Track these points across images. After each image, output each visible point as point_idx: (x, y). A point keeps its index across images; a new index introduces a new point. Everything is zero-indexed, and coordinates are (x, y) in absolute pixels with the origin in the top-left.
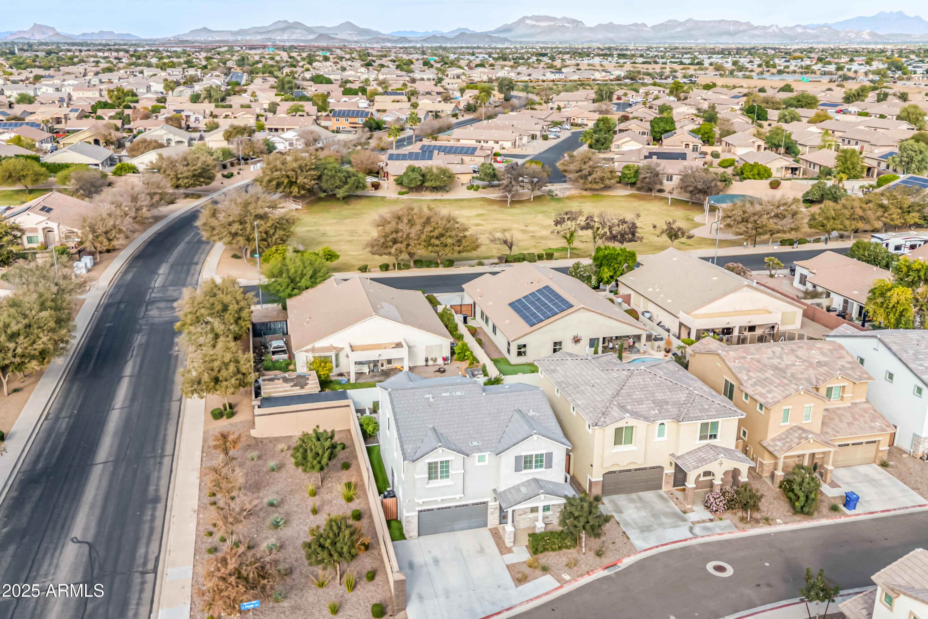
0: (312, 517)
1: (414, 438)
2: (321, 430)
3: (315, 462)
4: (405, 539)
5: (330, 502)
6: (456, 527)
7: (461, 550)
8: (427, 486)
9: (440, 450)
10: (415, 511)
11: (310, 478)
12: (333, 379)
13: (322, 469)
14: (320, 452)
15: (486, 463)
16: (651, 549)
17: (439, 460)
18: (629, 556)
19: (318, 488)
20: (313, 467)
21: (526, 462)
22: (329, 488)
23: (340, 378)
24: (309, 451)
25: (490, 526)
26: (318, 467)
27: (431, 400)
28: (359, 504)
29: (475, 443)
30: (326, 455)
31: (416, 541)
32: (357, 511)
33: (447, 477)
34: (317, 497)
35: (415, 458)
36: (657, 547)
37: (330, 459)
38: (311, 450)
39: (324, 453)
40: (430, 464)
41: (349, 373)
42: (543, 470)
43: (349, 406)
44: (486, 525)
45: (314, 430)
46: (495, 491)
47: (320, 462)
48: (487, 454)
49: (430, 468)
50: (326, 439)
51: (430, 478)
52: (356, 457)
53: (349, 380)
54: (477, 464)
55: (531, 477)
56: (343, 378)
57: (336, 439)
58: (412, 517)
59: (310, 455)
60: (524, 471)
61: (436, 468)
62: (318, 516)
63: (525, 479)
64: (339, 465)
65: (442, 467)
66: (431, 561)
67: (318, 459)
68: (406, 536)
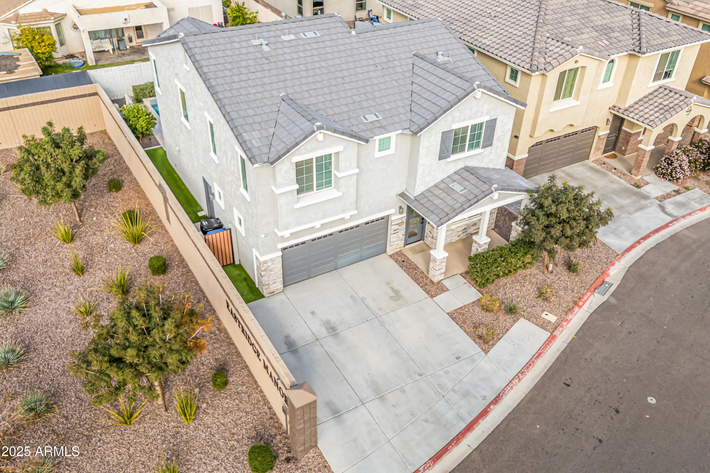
0: (76, 279)
1: (258, 119)
2: (58, 129)
3: (60, 186)
4: (263, 296)
5: (104, 247)
6: (341, 262)
7: (363, 299)
8: (297, 206)
9: (320, 136)
10: (276, 250)
11: (57, 212)
12: (60, 62)
13: (75, 195)
14: (66, 167)
15: (392, 150)
16: (632, 247)
17: (313, 155)
18: (613, 264)
19: (76, 226)
20: (58, 195)
21: (456, 141)
22: (94, 224)
23: (72, 61)
24: (43, 168)
25: (390, 250)
26: (67, 193)
27: (266, 48)
28: (156, 244)
29: (371, 118)
30: (79, 170)
31: (282, 297)
32: (157, 258)
33: (329, 183)
34: (78, 243)
35: (273, 156)
36: (639, 242)
37: (86, 177)
38: (48, 166)
39: (73, 168)
40: (298, 164)
41: (83, 54)
42: (479, 150)
43: (96, 94)
44: (385, 252)
45: (45, 130)
46: (402, 195)
47: (69, 186)
48: (393, 135)
49: (299, 172)
50: (72, 144)
51: (299, 191)
52: (127, 170)
53: (85, 62)
54: (378, 155)
55: (461, 165)
56: (75, 60)
57: (89, 142)
58: (272, 260)
59: (47, 175)
60: (454, 157)
61: (309, 170)
62: (86, 276)
63: (452, 169)
64: (103, 185)
65: (319, 168)
66: (323, 332)
67: (64, 179)
68: (265, 292)
